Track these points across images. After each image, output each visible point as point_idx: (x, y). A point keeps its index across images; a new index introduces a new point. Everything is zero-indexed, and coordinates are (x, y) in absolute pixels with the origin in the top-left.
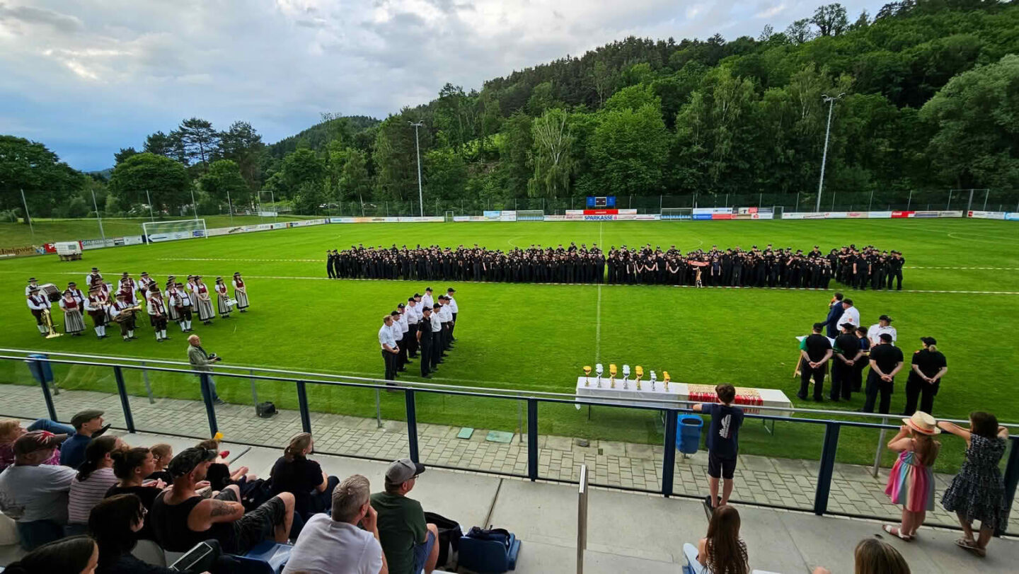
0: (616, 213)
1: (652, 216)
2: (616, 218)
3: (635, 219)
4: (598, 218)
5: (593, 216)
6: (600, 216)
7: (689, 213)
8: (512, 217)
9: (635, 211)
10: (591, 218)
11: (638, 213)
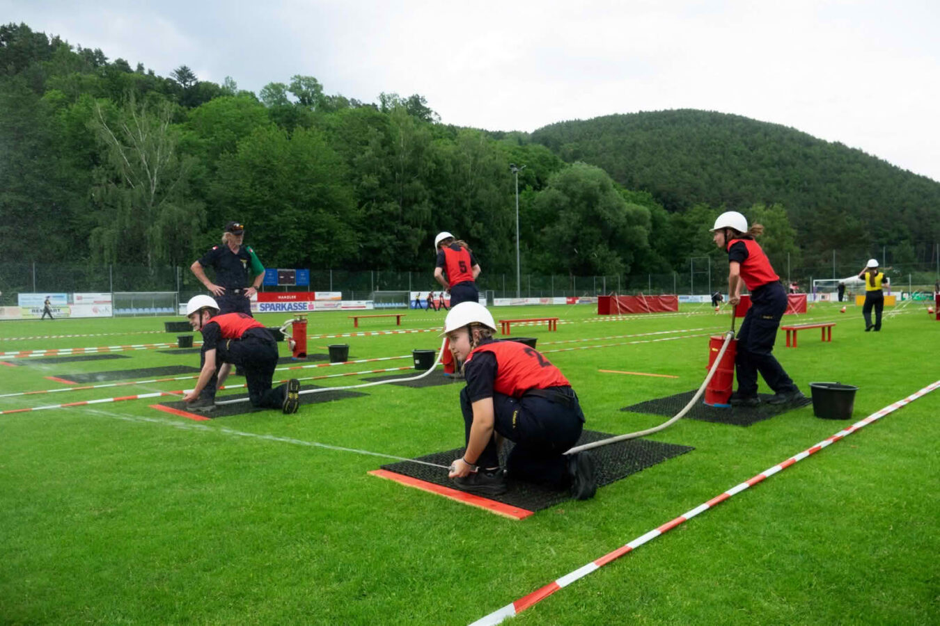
0: (313, 299)
1: (363, 303)
2: (311, 307)
3: (339, 308)
4: (283, 306)
5: (275, 303)
6: (287, 304)
7: (406, 299)
8: (102, 307)
9: (338, 294)
10: (272, 307)
11: (344, 298)
